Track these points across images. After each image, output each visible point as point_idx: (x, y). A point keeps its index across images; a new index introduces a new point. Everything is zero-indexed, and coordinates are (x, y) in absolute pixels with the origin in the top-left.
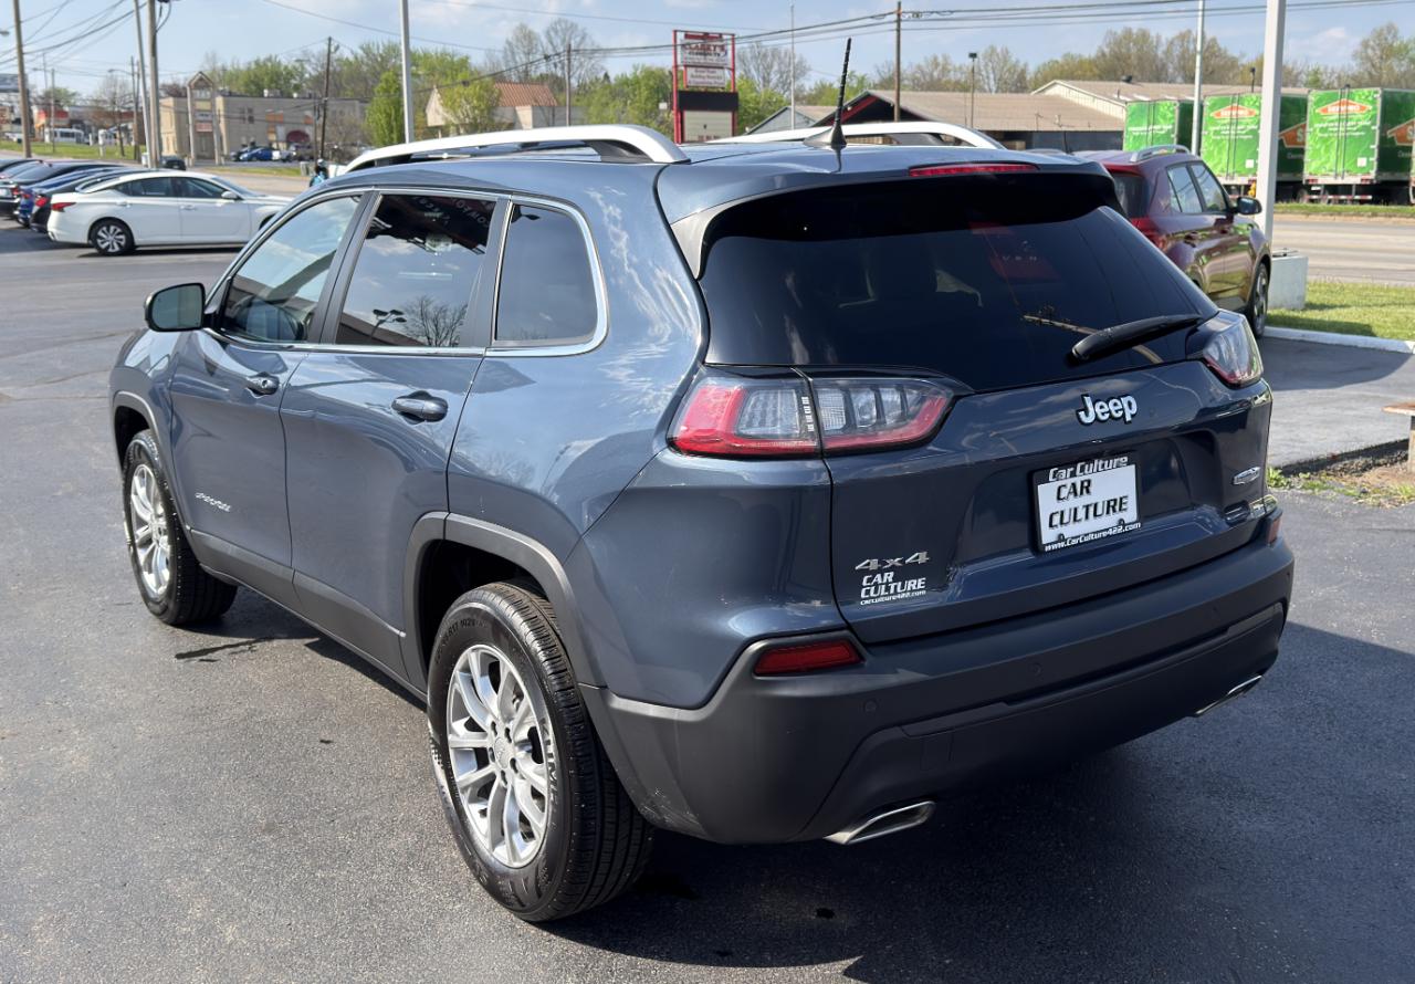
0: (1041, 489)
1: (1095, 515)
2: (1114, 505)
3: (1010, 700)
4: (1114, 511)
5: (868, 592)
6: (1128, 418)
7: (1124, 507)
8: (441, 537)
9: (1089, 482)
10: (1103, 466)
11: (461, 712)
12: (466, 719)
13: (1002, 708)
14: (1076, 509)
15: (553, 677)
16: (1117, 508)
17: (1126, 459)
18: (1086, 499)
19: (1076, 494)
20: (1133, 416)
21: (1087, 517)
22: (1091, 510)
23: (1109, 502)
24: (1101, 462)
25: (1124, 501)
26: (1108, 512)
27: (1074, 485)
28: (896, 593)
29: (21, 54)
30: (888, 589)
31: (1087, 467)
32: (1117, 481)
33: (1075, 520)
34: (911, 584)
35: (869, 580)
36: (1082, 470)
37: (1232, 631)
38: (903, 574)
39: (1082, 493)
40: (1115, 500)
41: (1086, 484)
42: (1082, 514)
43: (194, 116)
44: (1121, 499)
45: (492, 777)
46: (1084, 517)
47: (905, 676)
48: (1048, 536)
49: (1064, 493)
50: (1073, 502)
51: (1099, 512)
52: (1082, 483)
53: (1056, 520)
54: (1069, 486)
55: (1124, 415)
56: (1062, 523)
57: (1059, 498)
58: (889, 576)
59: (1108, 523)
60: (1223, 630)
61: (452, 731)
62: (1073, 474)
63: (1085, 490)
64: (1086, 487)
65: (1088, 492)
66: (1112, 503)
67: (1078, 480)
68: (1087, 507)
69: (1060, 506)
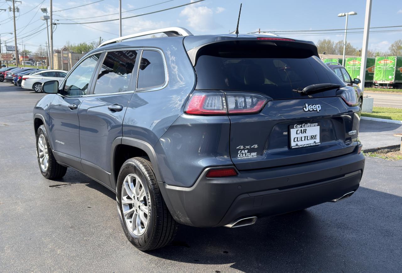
0: (292, 130)
1: (307, 139)
2: (313, 137)
3: (280, 188)
5: (240, 155)
6: (318, 111)
7: (316, 138)
8: (120, 144)
9: (306, 130)
11: (125, 194)
12: (127, 196)
13: (277, 191)
14: (302, 137)
15: (150, 181)
16: (314, 138)
17: (317, 124)
18: (303, 135)
19: (302, 133)
20: (320, 110)
21: (305, 140)
22: (306, 138)
23: (311, 136)
24: (310, 124)
25: (316, 136)
26: (311, 139)
27: (301, 130)
28: (248, 156)
29: (16, 39)
30: (246, 155)
31: (305, 125)
32: (314, 130)
33: (301, 140)
34: (252, 154)
35: (240, 152)
36: (304, 126)
37: (346, 176)
38: (250, 151)
39: (304, 133)
40: (313, 136)
41: (305, 130)
42: (303, 139)
43: (63, 58)
44: (315, 136)
45: (134, 211)
47: (249, 179)
48: (293, 144)
49: (298, 132)
50: (300, 135)
51: (308, 139)
52: (304, 130)
53: (296, 140)
54: (300, 130)
55: (317, 110)
56: (297, 141)
57: (297, 134)
58: (246, 151)
59: (311, 142)
60: (344, 175)
61: (123, 200)
62: (301, 127)
63: (304, 132)
64: (305, 131)
65: (305, 133)
66: (312, 137)
67: (303, 129)
68: (305, 137)
69: (297, 136)
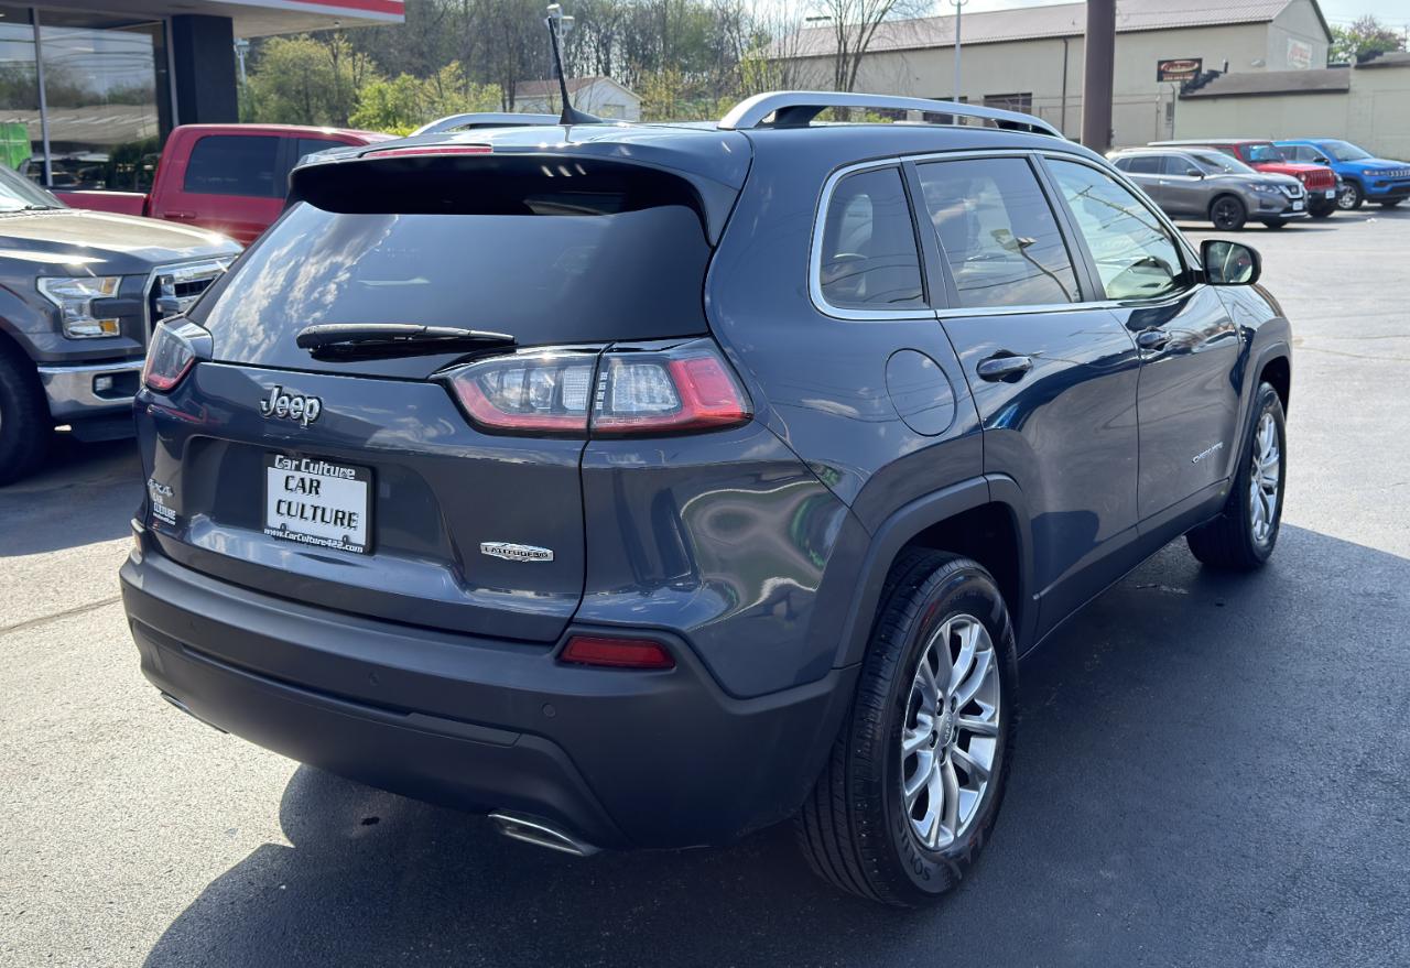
0: (270, 471)
1: (323, 520)
2: (342, 518)
4: (342, 524)
7: (353, 524)
9: (318, 483)
10: (329, 470)
14: (303, 506)
16: (346, 522)
17: (355, 472)
18: (310, 500)
19: (304, 491)
21: (314, 518)
22: (319, 512)
23: (337, 512)
24: (326, 466)
25: (354, 517)
26: (335, 523)
27: (302, 480)
31: (312, 465)
33: (302, 516)
36: (307, 467)
39: (310, 492)
40: (344, 513)
41: (315, 484)
42: (308, 512)
44: (350, 514)
46: (311, 517)
48: (275, 521)
49: (292, 484)
50: (300, 497)
51: (327, 519)
52: (311, 481)
53: (284, 508)
54: (297, 478)
56: (289, 514)
57: (287, 487)
59: (335, 533)
62: (298, 468)
63: (314, 490)
64: (315, 487)
65: (317, 493)
66: (340, 515)
67: (307, 477)
68: (315, 508)
69: (287, 496)
